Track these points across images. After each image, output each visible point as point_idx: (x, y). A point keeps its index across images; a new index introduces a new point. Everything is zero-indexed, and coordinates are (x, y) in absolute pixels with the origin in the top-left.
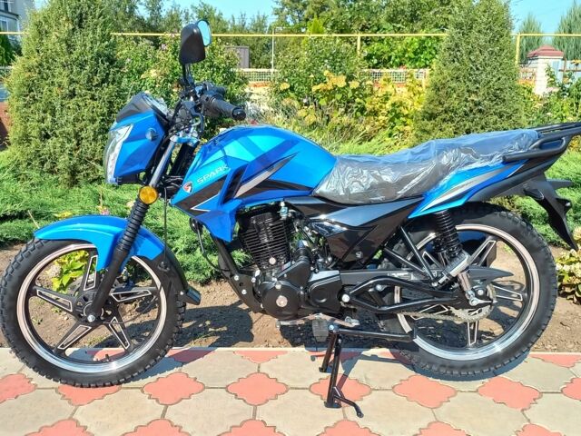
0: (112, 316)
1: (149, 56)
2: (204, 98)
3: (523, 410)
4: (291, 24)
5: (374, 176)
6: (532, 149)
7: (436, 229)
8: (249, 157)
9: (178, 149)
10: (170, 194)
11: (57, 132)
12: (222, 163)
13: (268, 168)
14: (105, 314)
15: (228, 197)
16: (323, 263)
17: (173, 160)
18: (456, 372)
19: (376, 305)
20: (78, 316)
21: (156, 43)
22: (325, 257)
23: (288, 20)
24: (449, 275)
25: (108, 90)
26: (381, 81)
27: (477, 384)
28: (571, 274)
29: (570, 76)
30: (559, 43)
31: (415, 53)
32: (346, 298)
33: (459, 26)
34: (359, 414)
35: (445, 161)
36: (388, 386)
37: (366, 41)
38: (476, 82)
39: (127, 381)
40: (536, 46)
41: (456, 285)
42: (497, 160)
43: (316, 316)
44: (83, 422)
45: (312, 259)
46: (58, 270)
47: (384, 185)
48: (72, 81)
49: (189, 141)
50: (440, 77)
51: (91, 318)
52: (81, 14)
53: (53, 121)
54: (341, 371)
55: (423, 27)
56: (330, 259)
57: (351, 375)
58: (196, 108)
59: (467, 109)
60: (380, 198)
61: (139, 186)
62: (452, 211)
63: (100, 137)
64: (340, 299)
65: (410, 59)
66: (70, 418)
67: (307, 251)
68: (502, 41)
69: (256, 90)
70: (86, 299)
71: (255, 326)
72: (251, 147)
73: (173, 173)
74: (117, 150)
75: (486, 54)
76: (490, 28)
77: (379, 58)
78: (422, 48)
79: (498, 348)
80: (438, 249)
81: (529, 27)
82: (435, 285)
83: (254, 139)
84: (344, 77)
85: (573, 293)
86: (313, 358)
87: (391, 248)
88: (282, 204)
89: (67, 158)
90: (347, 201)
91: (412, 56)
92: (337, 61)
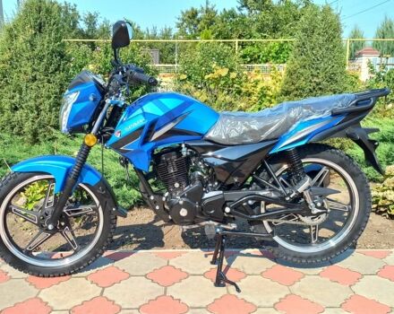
0: (65, 226)
1: (88, 55)
2: (129, 72)
3: (350, 286)
4: (189, 34)
5: (246, 125)
6: (350, 106)
7: (288, 162)
8: (159, 113)
9: (111, 109)
10: (106, 140)
11: (23, 106)
12: (142, 117)
13: (173, 120)
14: (60, 225)
15: (146, 140)
16: (212, 187)
17: (108, 117)
18: (304, 261)
19: (248, 214)
20: (41, 226)
21: (93, 46)
22: (213, 183)
23: (187, 31)
24: (297, 192)
25: (59, 76)
26: (253, 72)
27: (319, 270)
28: (384, 198)
29: (384, 68)
30: (376, 45)
31: (276, 53)
32: (227, 210)
33: (304, 30)
34: (238, 290)
35: (292, 114)
36: (259, 272)
37: (243, 45)
38: (317, 69)
39: (75, 272)
40: (360, 47)
41: (303, 200)
42: (327, 114)
43: (207, 222)
44: (45, 299)
45: (204, 184)
46: (25, 201)
47: (252, 131)
48: (34, 70)
49: (118, 103)
50: (292, 66)
51: (50, 227)
52: (40, 23)
53: (21, 98)
54: (225, 263)
55: (282, 35)
56: (216, 183)
57: (232, 266)
58: (124, 79)
59: (311, 88)
60: (250, 140)
61: (84, 135)
62: (298, 148)
63: (54, 109)
64: (224, 211)
65: (273, 57)
66: (36, 297)
67: (201, 178)
68: (334, 41)
69: (164, 79)
70: (47, 215)
71: (165, 237)
72: (161, 106)
73: (107, 125)
74: (69, 109)
75: (324, 49)
76: (326, 32)
77: (251, 57)
78: (281, 49)
79: (332, 243)
80: (290, 177)
81: (355, 34)
82: (288, 199)
83: (164, 101)
84: (227, 70)
85: (386, 211)
86: (206, 256)
87: (258, 176)
88: (183, 146)
89: (30, 124)
90: (227, 142)
91: (275, 55)
92: (221, 59)
